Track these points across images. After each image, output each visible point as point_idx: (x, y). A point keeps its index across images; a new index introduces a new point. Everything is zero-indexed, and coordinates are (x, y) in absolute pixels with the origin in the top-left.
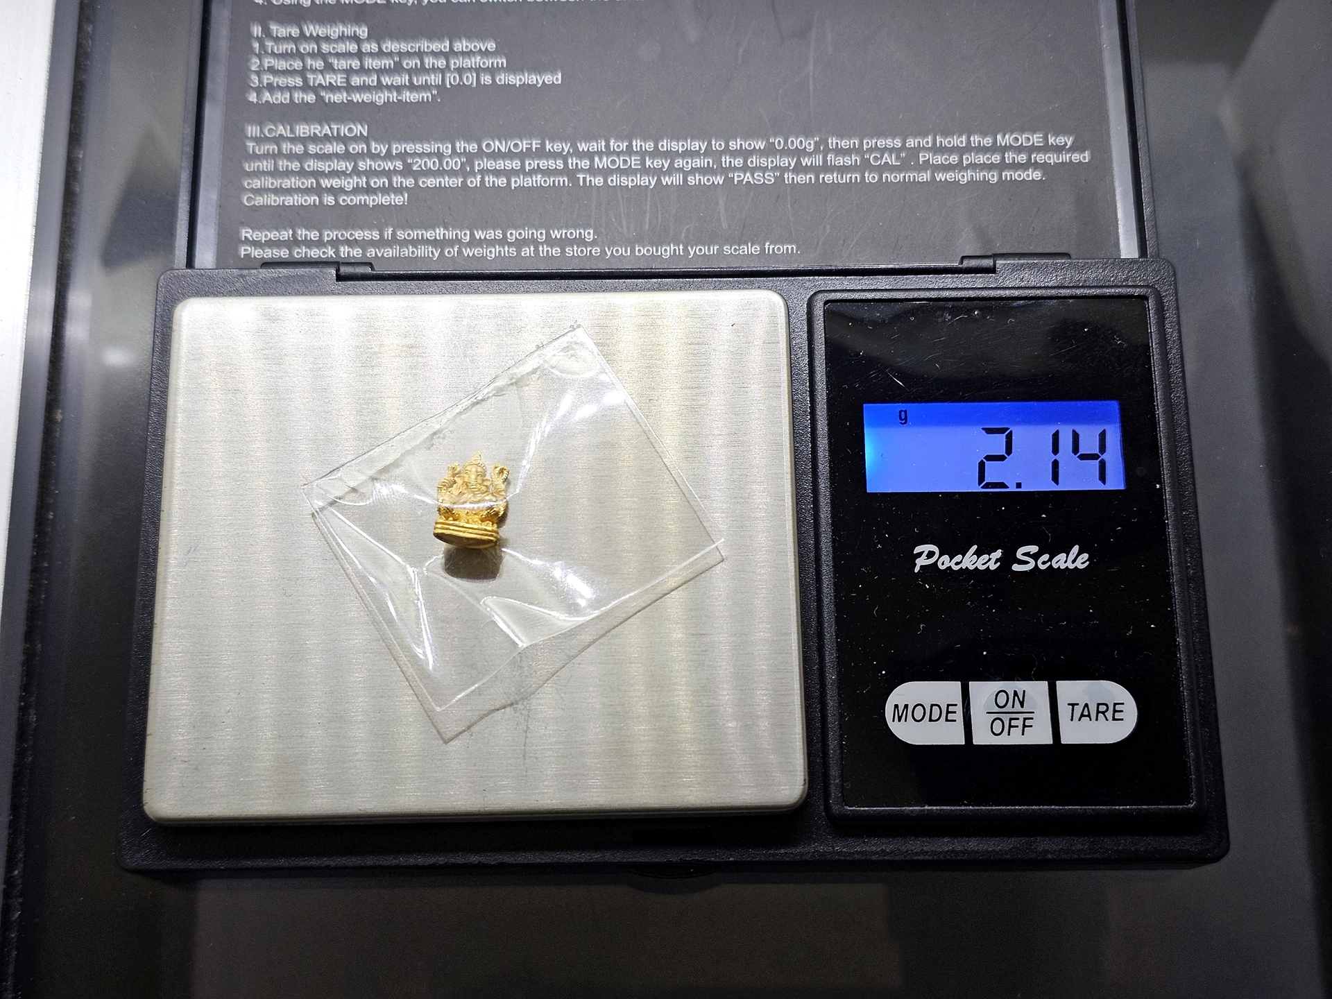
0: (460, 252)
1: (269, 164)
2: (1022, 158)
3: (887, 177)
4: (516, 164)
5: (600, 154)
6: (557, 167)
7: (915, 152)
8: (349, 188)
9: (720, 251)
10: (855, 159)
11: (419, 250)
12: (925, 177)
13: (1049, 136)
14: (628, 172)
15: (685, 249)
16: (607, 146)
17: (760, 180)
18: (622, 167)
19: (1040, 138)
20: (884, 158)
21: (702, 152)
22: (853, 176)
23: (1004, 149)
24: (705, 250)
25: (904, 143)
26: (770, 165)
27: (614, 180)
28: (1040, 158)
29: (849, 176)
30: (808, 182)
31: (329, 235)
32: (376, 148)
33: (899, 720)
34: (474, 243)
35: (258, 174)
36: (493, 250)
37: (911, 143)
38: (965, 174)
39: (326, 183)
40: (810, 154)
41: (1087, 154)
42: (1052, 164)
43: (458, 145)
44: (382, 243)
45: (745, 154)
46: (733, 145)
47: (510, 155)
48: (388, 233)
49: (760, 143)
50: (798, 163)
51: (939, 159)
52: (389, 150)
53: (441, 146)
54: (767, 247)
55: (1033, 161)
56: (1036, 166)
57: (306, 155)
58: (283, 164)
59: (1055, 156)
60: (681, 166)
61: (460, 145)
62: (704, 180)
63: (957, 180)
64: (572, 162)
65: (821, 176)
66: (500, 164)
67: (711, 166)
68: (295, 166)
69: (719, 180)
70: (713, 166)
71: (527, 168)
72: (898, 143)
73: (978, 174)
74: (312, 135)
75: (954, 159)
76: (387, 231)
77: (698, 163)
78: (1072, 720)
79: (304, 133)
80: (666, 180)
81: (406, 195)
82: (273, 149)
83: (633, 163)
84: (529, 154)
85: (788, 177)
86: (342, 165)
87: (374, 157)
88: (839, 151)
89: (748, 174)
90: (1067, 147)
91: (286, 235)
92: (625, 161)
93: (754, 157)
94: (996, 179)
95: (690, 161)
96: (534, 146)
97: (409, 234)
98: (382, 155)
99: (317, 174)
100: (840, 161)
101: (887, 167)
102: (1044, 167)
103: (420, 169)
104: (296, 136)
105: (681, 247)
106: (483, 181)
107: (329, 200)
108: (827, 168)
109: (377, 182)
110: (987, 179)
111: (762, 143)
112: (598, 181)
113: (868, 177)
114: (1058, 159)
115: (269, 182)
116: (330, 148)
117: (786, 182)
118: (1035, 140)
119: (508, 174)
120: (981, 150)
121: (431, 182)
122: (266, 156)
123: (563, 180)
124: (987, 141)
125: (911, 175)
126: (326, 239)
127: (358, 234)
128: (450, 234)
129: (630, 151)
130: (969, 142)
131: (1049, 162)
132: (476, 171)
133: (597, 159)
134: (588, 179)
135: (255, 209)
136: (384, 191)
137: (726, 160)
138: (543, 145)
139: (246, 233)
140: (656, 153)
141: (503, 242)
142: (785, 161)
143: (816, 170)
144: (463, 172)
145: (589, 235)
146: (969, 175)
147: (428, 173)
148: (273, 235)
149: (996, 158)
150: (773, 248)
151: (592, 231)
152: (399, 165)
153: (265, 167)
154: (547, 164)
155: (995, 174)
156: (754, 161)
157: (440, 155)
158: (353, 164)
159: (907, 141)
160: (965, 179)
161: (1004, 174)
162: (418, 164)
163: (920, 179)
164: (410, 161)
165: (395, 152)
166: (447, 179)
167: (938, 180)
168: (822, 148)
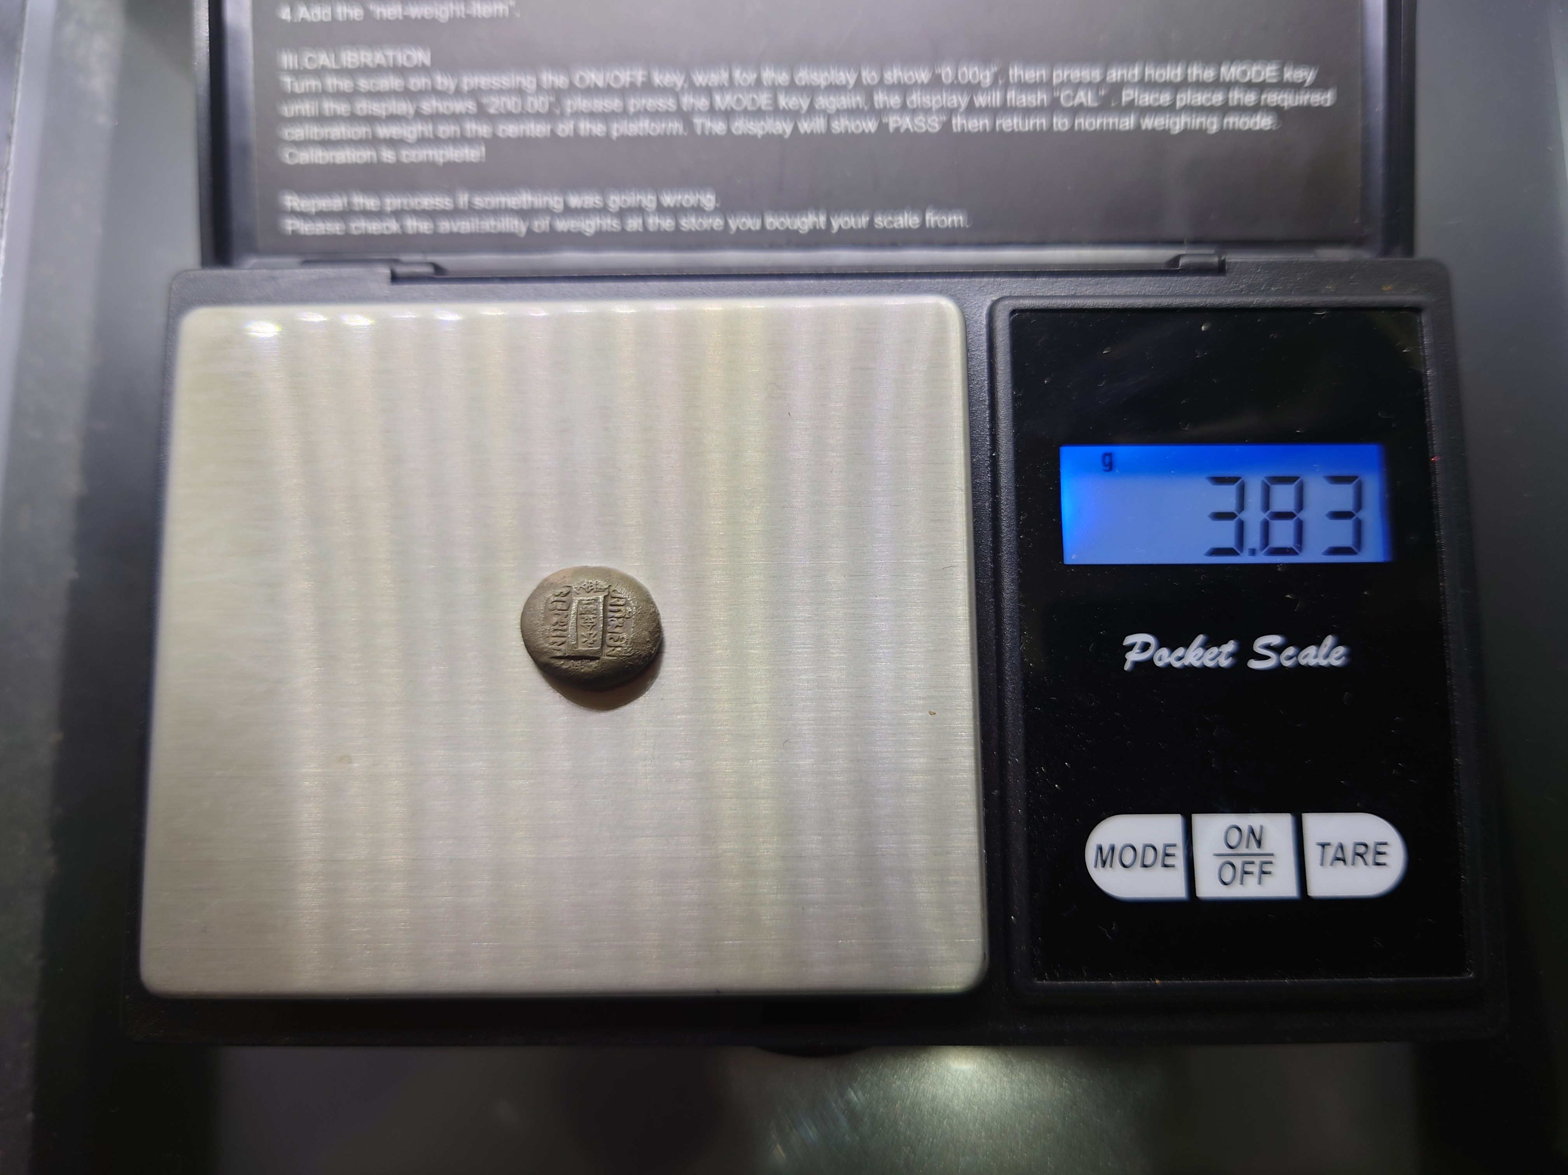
0: (551, 226)
1: (313, 107)
2: (1250, 98)
3: (1081, 123)
4: (616, 104)
5: (721, 88)
6: (669, 109)
7: (1118, 87)
8: (412, 138)
9: (871, 222)
10: (1040, 97)
11: (503, 223)
12: (1127, 123)
13: (1286, 68)
14: (758, 114)
15: (829, 223)
16: (731, 78)
17: (921, 128)
18: (749, 108)
19: (1273, 71)
20: (1078, 97)
21: (850, 87)
22: (1038, 122)
23: (1229, 86)
24: (852, 223)
25: (1104, 75)
26: (934, 106)
27: (741, 126)
28: (1273, 98)
29: (1032, 122)
30: (981, 130)
31: (392, 202)
32: (442, 83)
34: (569, 211)
35: (298, 120)
36: (592, 223)
37: (1115, 74)
38: (1178, 121)
39: (383, 131)
40: (986, 91)
41: (1330, 95)
42: (1287, 107)
43: (544, 77)
44: (455, 213)
45: (904, 89)
46: (890, 77)
47: (608, 91)
48: (463, 199)
49: (923, 74)
50: (971, 103)
51: (1147, 99)
52: (458, 87)
53: (523, 79)
54: (927, 218)
55: (1263, 103)
56: (1267, 109)
57: (356, 94)
58: (329, 106)
59: (1291, 96)
60: (823, 107)
61: (549, 78)
62: (852, 126)
63: (1167, 126)
65: (998, 123)
66: (601, 104)
67: (861, 106)
68: (342, 108)
69: (871, 126)
70: (863, 107)
71: (632, 109)
72: (1096, 74)
73: (1193, 121)
74: (362, 65)
75: (1165, 98)
77: (846, 101)
79: (352, 63)
80: (804, 126)
81: (483, 149)
82: (316, 86)
83: (764, 102)
84: (631, 89)
85: (958, 123)
86: (403, 107)
87: (440, 95)
88: (1024, 86)
89: (908, 119)
90: (1306, 84)
91: (337, 203)
92: (753, 99)
93: (915, 95)
94: (1215, 127)
95: (834, 99)
96: (639, 79)
97: (488, 202)
98: (451, 92)
99: (371, 120)
100: (1025, 99)
101: (1079, 110)
102: (1278, 110)
103: (498, 112)
104: (342, 68)
105: (822, 219)
106: (576, 128)
107: (388, 155)
108: (1005, 109)
109: (446, 130)
110: (1204, 128)
111: (925, 75)
112: (719, 127)
114: (1294, 101)
115: (314, 131)
116: (385, 83)
117: (955, 129)
118: (1268, 74)
119: (606, 117)
120: (1200, 85)
121: (511, 130)
122: (307, 95)
123: (676, 127)
124: (1209, 74)
125: (1110, 121)
126: (389, 209)
127: (427, 202)
128: (540, 201)
129: (758, 85)
130: (1185, 75)
131: (1282, 105)
132: (568, 114)
133: (718, 98)
134: (707, 125)
135: (300, 168)
136: (455, 141)
137: (879, 97)
138: (650, 76)
139: (291, 201)
140: (792, 88)
141: (603, 211)
142: (953, 100)
143: (993, 112)
144: (551, 115)
145: (709, 200)
146: (1183, 121)
147: (509, 116)
148: (324, 203)
149: (1218, 98)
150: (936, 221)
151: (712, 198)
152: (470, 106)
153: (308, 110)
154: (655, 104)
155: (1215, 120)
157: (520, 92)
158: (415, 106)
159: (1108, 73)
160: (1178, 127)
161: (1225, 121)
162: (495, 104)
163: (1121, 126)
164: (485, 100)
165: (465, 88)
166: (532, 126)
167: (1144, 127)
168: (1001, 81)
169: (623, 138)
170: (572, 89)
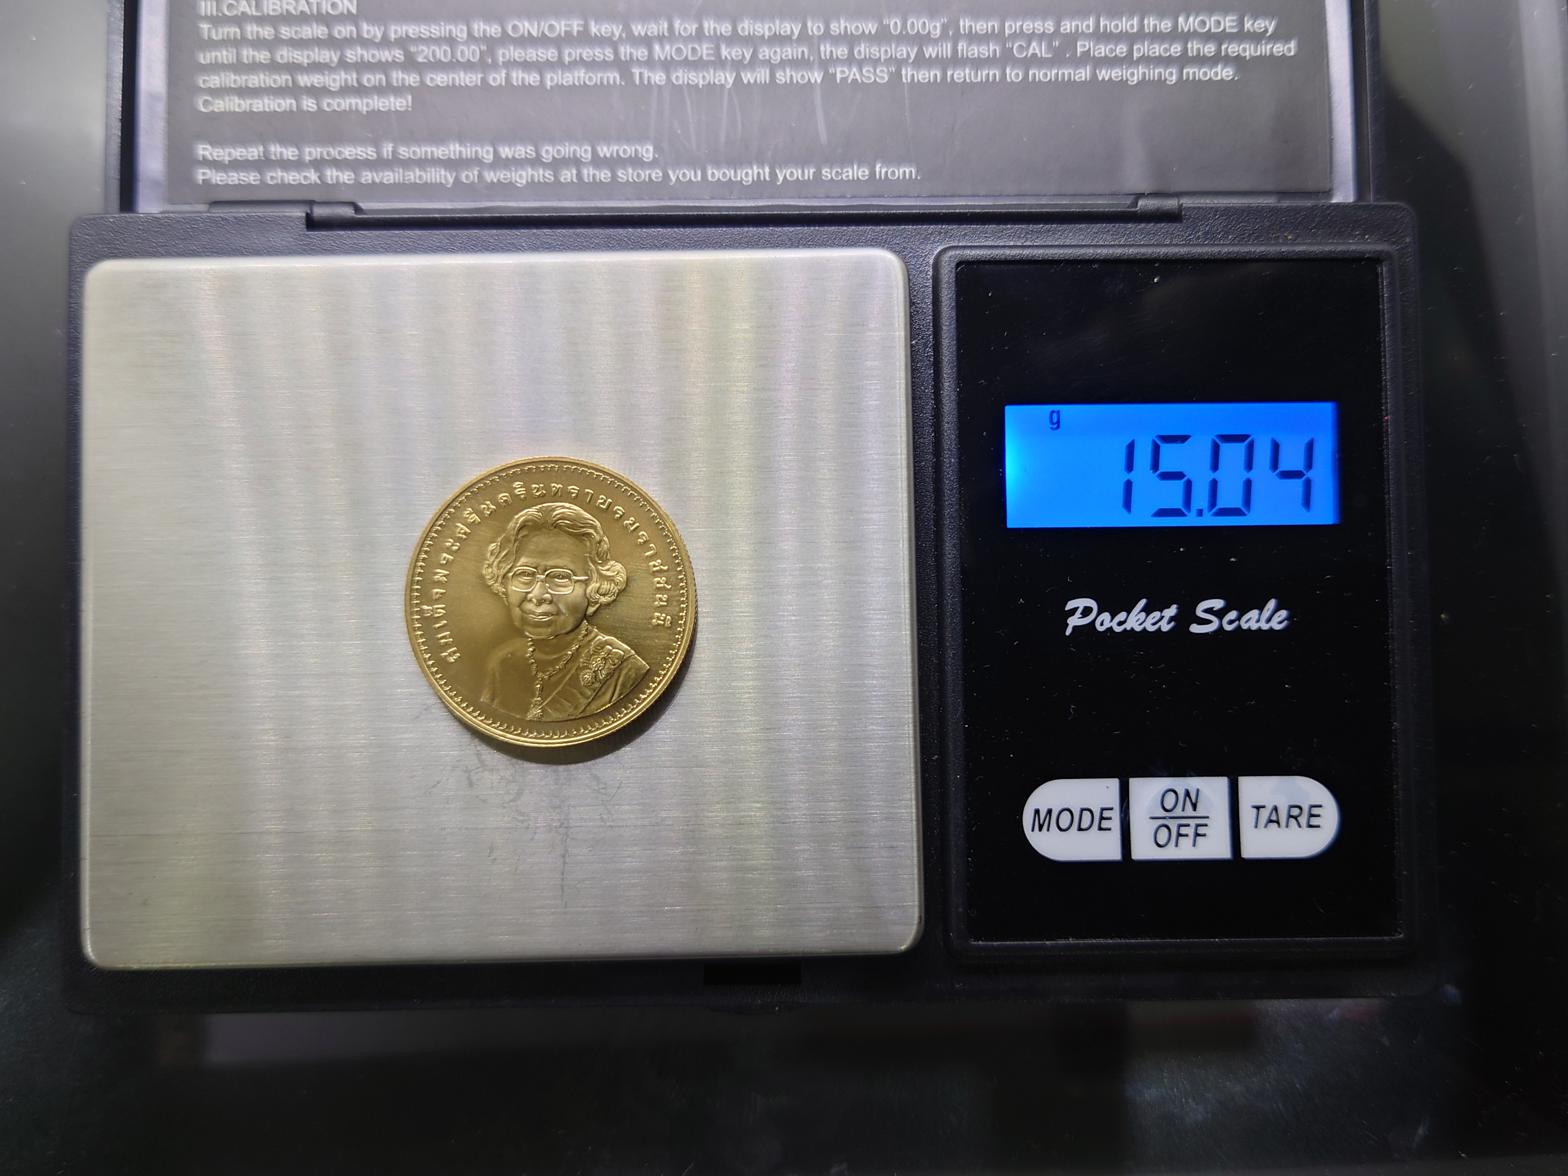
0: (480, 176)
1: (230, 54)
2: (1209, 49)
3: (1035, 74)
4: (551, 54)
5: (661, 39)
6: (606, 59)
7: (1071, 39)
8: (335, 86)
9: (818, 174)
10: (992, 49)
11: (429, 174)
12: (1083, 74)
13: (1246, 19)
14: (698, 65)
15: (773, 175)
16: (671, 28)
17: (869, 78)
18: (690, 58)
19: (1233, 21)
20: (1031, 48)
21: (795, 37)
22: (991, 73)
23: (1186, 37)
24: (798, 173)
25: (1058, 26)
26: (883, 57)
27: (681, 76)
28: (1233, 49)
29: (984, 73)
30: (932, 81)
31: (312, 152)
32: (368, 31)
33: (1041, 828)
34: (499, 163)
35: (216, 67)
36: (524, 174)
37: (1068, 26)
38: (1136, 72)
39: (304, 80)
40: (936, 41)
41: (1293, 45)
42: (1248, 58)
43: (476, 27)
44: (379, 164)
45: (851, 40)
46: (836, 28)
47: (542, 41)
48: (387, 149)
49: (870, 25)
50: (920, 54)
51: (1102, 50)
52: (385, 36)
53: (453, 28)
54: (877, 169)
55: (1223, 54)
56: (1227, 60)
57: (277, 42)
58: (248, 54)
59: (1252, 47)
60: (767, 57)
61: (479, 27)
62: (797, 77)
63: (1124, 79)
64: (625, 51)
65: (949, 73)
66: (533, 54)
67: (806, 57)
68: (263, 56)
69: (817, 76)
70: (809, 58)
71: (567, 59)
72: (1049, 26)
73: (1152, 71)
74: (285, 13)
75: (1121, 49)
76: (387, 147)
77: (789, 52)
78: (1256, 827)
79: (274, 10)
80: (748, 77)
81: (410, 98)
82: (235, 33)
83: (705, 52)
84: (568, 39)
85: (907, 73)
86: (327, 56)
87: (366, 43)
88: (973, 38)
89: (855, 70)
90: (1268, 34)
91: (254, 152)
92: (693, 49)
93: (863, 46)
94: (1174, 78)
95: (778, 50)
96: (575, 29)
97: (414, 152)
98: (377, 41)
99: (293, 68)
100: (976, 51)
101: (1034, 61)
102: (1238, 61)
103: (425, 61)
104: (263, 15)
105: (767, 170)
106: (508, 78)
107: (309, 104)
108: (956, 61)
109: (371, 79)
110: (1163, 79)
111: (873, 26)
112: (658, 77)
113: (1010, 74)
114: (1256, 51)
115: (231, 79)
116: (308, 31)
117: (904, 80)
118: (1228, 25)
119: (541, 67)
120: (1157, 37)
121: (440, 79)
122: (225, 43)
123: (613, 76)
124: (1166, 25)
125: (1066, 72)
126: (307, 158)
127: (348, 152)
128: (468, 151)
129: (700, 35)
130: (1141, 26)
131: (1244, 55)
132: (501, 63)
133: (657, 47)
134: (646, 76)
135: (214, 117)
136: (380, 90)
137: (826, 49)
138: (586, 27)
139: (204, 150)
140: (734, 39)
141: (536, 162)
142: (902, 51)
143: (943, 63)
144: (484, 65)
145: (647, 152)
146: (1141, 72)
147: (438, 66)
148: (238, 153)
149: (1176, 49)
150: (887, 172)
151: (651, 148)
152: (398, 54)
153: (225, 58)
154: (592, 54)
155: (1174, 71)
156: (863, 50)
157: (451, 41)
158: (339, 53)
159: (1062, 24)
160: (1135, 78)
161: (1185, 71)
162: (423, 53)
163: (1076, 78)
164: (413, 49)
165: (393, 36)
166: (462, 75)
167: (1100, 78)
168: (951, 33)
169: (559, 88)
170: (505, 39)
